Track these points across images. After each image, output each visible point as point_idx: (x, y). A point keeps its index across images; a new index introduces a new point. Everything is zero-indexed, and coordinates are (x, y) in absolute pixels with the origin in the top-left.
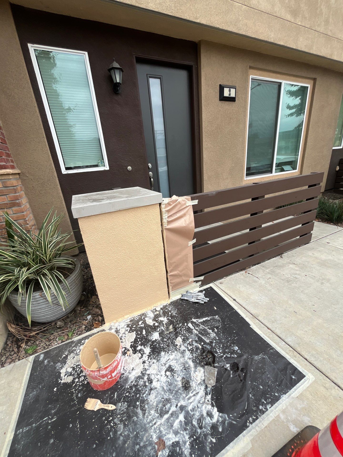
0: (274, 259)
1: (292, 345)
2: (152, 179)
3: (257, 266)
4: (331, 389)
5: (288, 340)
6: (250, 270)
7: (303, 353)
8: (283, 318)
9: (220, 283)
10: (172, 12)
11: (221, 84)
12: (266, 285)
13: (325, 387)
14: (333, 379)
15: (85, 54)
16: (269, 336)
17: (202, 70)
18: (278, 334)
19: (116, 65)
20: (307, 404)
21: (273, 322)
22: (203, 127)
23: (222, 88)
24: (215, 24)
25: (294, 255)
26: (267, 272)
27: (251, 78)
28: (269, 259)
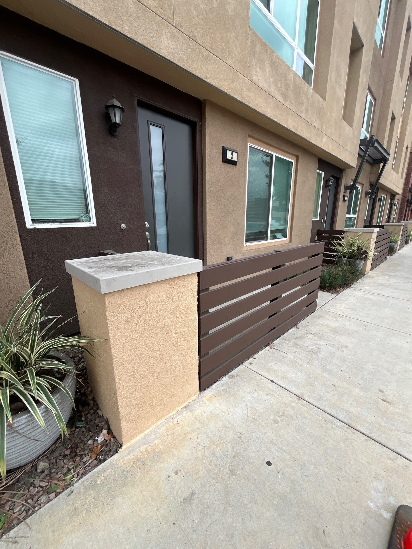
0: (291, 330)
1: (346, 421)
2: (149, 241)
3: (278, 339)
4: (396, 459)
5: (340, 417)
6: (274, 344)
7: (359, 428)
8: (326, 393)
9: (250, 364)
10: (185, 65)
11: (224, 146)
12: (296, 360)
13: (391, 459)
14: (393, 448)
15: (75, 81)
16: (322, 416)
17: (206, 129)
18: (329, 413)
19: (117, 103)
20: (385, 482)
21: (320, 400)
22: (207, 187)
23: (225, 151)
24: (223, 88)
25: (307, 324)
26: (290, 345)
27: (249, 145)
28: (287, 331)
